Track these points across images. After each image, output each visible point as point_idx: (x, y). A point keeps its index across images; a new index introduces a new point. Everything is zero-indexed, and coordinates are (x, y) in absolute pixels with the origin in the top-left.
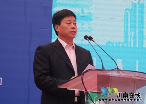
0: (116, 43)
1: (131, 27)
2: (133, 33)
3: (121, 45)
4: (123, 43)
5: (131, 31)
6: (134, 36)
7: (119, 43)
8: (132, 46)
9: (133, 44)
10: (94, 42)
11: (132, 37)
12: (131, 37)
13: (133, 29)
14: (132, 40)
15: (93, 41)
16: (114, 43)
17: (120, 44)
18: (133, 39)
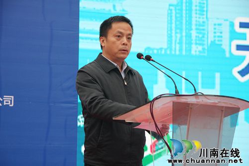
0: (158, 50)
1: (176, 28)
2: (178, 36)
3: (163, 52)
4: (166, 50)
5: (176, 33)
6: (179, 40)
7: (161, 49)
8: (178, 53)
9: (179, 51)
10: (154, 61)
11: (178, 41)
12: (176, 41)
13: (178, 31)
14: (178, 46)
15: (152, 60)
16: (154, 49)
17: (161, 51)
18: (178, 43)
